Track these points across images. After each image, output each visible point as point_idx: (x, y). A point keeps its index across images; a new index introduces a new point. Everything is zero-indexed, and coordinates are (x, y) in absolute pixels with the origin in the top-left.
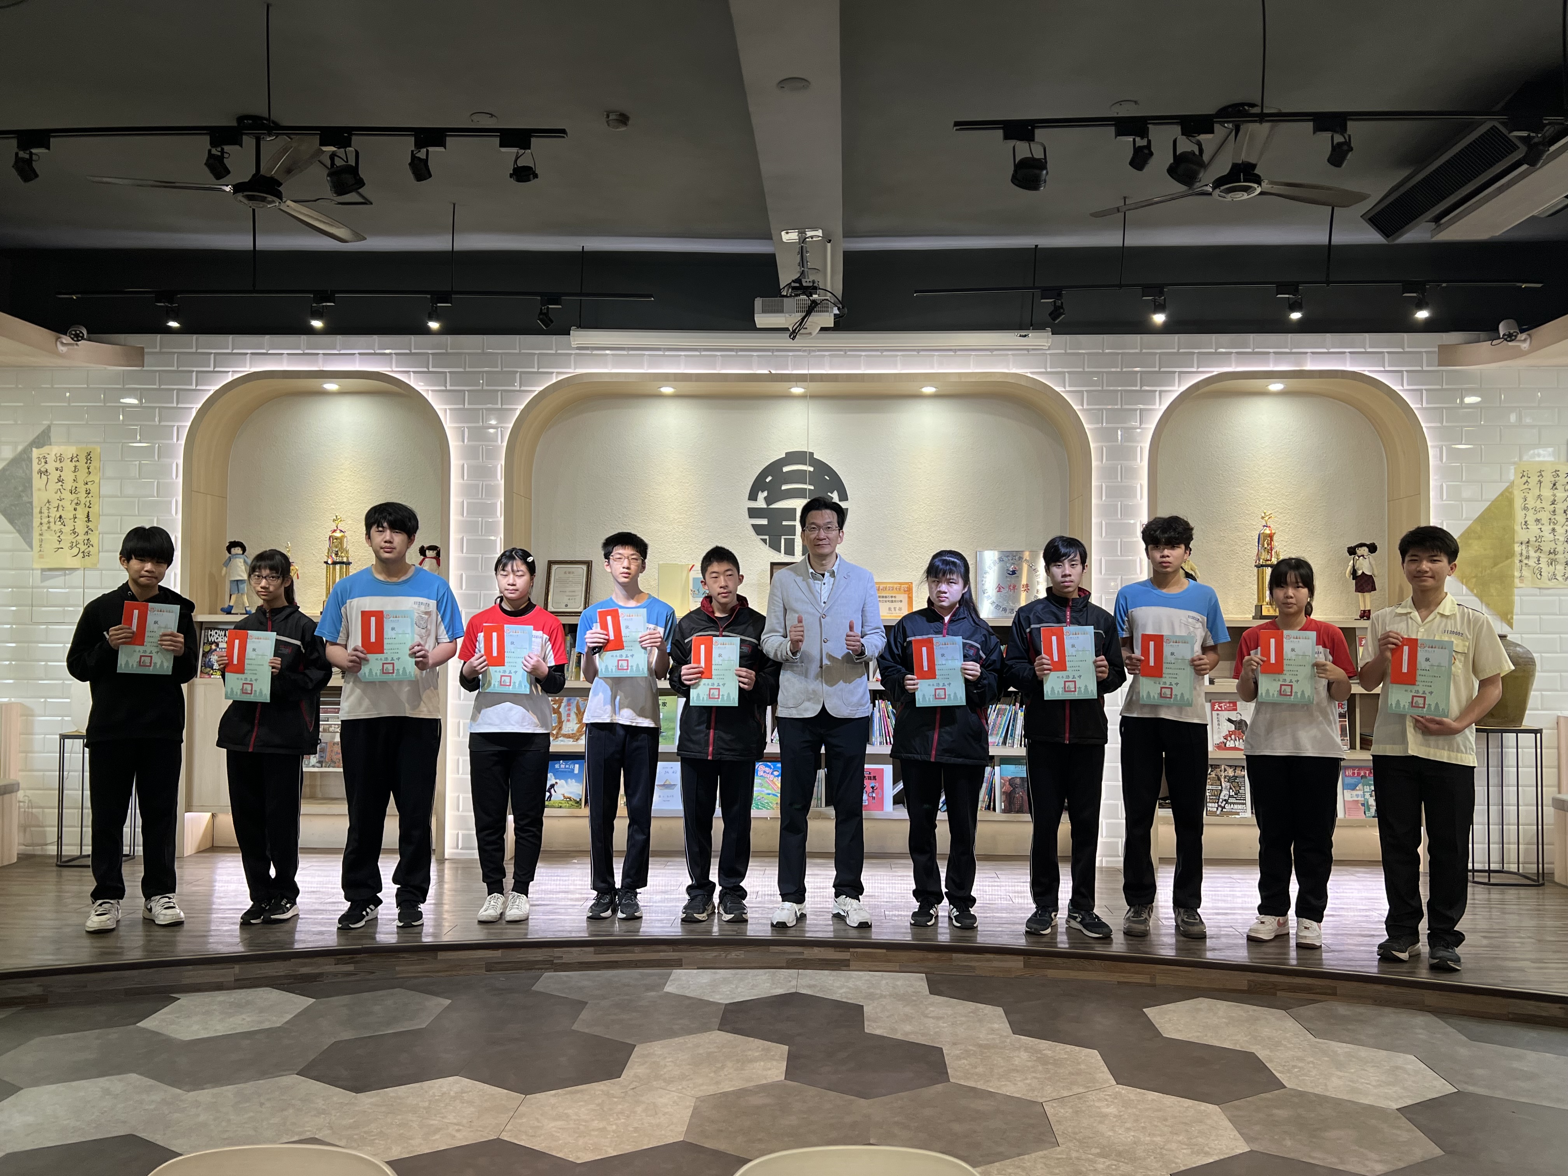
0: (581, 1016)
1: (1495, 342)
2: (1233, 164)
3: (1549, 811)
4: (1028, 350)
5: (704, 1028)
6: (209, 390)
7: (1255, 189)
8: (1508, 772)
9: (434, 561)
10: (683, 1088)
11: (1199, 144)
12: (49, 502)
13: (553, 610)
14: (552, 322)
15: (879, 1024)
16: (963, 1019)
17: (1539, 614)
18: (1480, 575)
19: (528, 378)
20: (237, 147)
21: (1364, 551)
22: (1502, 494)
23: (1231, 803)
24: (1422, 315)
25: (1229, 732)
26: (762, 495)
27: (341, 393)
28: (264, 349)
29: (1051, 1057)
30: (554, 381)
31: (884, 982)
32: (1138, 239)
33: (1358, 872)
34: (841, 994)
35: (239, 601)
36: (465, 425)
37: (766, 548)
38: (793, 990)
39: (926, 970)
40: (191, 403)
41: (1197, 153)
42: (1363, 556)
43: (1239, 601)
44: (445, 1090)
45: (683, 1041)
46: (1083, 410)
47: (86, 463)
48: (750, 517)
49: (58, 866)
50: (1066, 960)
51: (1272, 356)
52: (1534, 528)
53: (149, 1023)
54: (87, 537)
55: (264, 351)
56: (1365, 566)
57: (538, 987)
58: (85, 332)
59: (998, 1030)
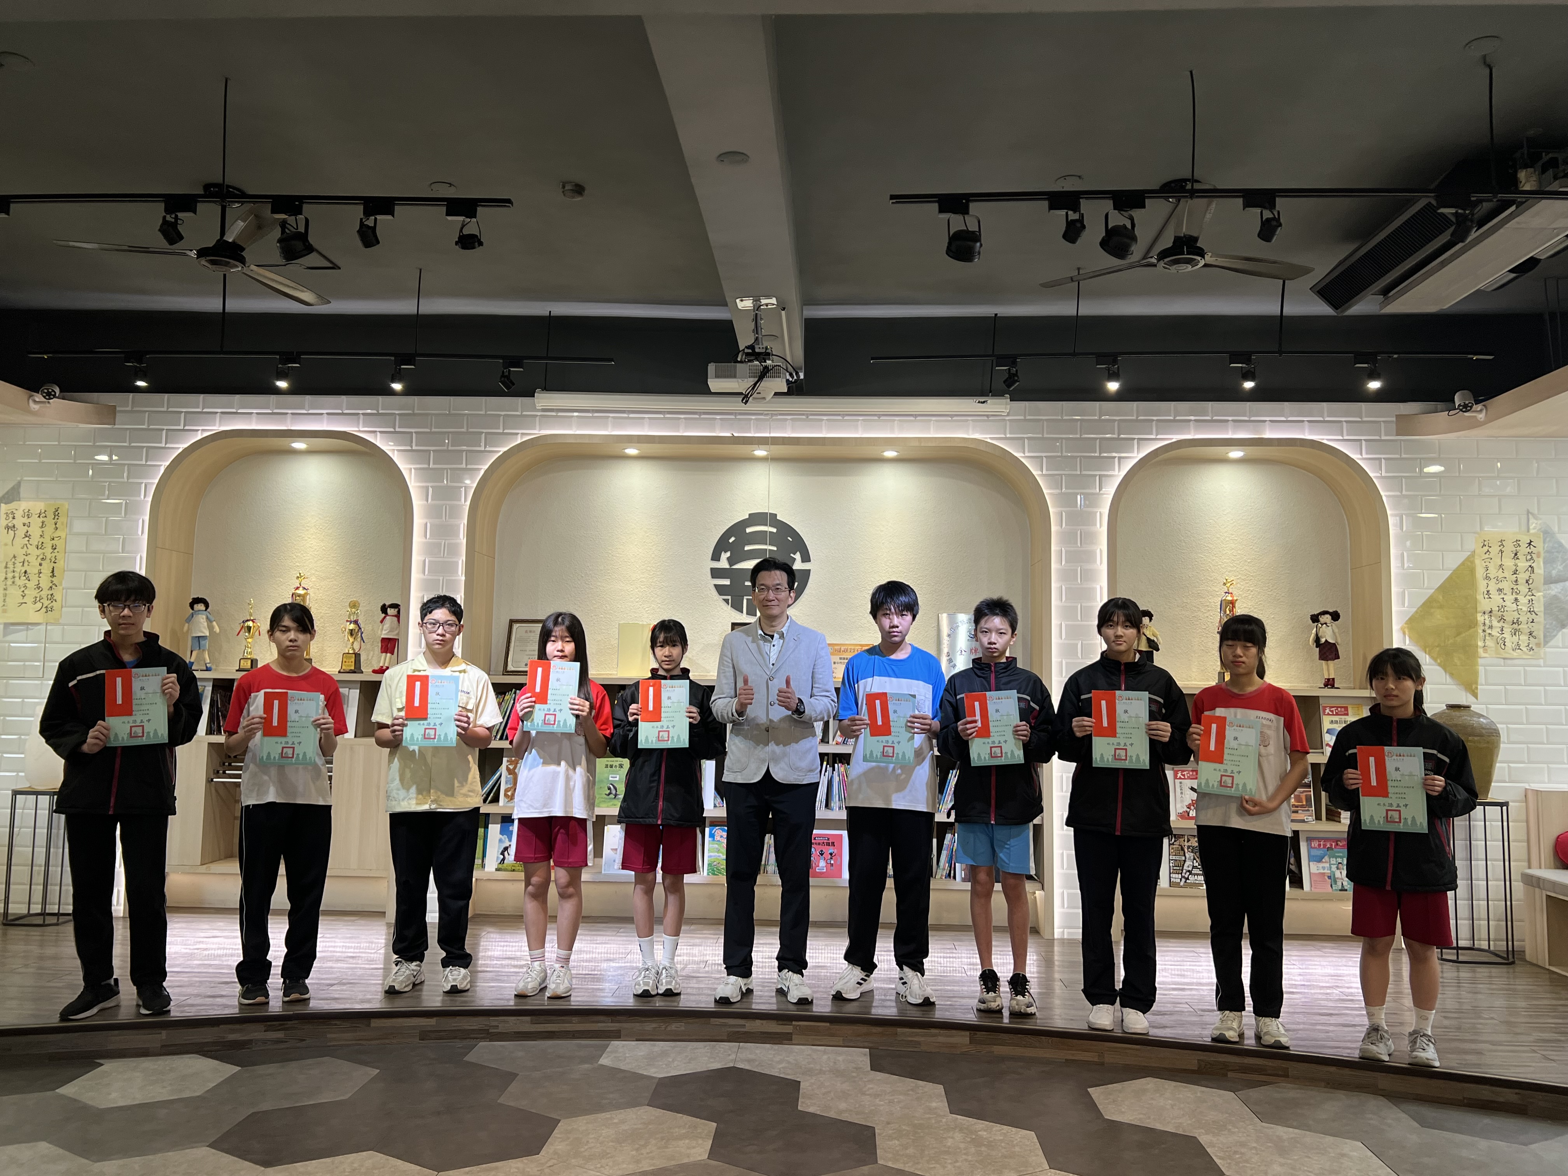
0: (509, 1089)
1: (1452, 412)
2: (1175, 237)
3: (1518, 886)
4: (987, 416)
5: (633, 1104)
6: (179, 448)
7: (1199, 262)
8: (1477, 845)
9: (396, 619)
10: (602, 1167)
11: (1132, 219)
12: (14, 557)
13: (513, 669)
14: (513, 384)
15: (813, 1101)
16: (902, 1097)
17: (1504, 685)
18: (1442, 644)
19: (493, 439)
20: (191, 214)
21: (1327, 618)
22: (1463, 564)
23: (1195, 875)
24: (1374, 385)
25: (1192, 800)
26: (725, 556)
27: (309, 452)
28: (233, 408)
29: (985, 1139)
30: (519, 441)
31: (825, 1057)
32: (1090, 308)
33: (1325, 947)
34: (780, 1069)
35: (200, 658)
36: (430, 484)
37: (728, 608)
38: (731, 1065)
39: (870, 1045)
40: (161, 461)
41: (1129, 226)
42: (1326, 624)
43: (1202, 668)
44: (355, 1165)
45: (609, 1116)
46: (1043, 475)
47: (54, 519)
48: (713, 578)
49: (4, 925)
50: (1011, 1036)
51: (1230, 423)
52: (1496, 598)
53: (69, 1090)
54: (50, 592)
55: (234, 410)
56: (1328, 634)
57: (471, 1057)
58: (57, 390)
59: (936, 1108)
